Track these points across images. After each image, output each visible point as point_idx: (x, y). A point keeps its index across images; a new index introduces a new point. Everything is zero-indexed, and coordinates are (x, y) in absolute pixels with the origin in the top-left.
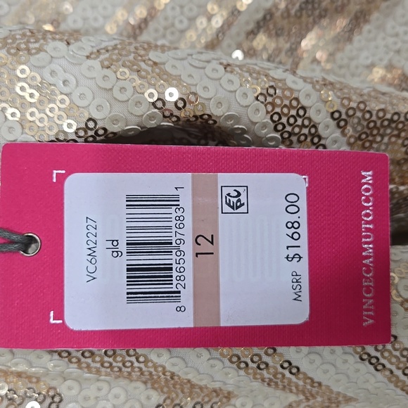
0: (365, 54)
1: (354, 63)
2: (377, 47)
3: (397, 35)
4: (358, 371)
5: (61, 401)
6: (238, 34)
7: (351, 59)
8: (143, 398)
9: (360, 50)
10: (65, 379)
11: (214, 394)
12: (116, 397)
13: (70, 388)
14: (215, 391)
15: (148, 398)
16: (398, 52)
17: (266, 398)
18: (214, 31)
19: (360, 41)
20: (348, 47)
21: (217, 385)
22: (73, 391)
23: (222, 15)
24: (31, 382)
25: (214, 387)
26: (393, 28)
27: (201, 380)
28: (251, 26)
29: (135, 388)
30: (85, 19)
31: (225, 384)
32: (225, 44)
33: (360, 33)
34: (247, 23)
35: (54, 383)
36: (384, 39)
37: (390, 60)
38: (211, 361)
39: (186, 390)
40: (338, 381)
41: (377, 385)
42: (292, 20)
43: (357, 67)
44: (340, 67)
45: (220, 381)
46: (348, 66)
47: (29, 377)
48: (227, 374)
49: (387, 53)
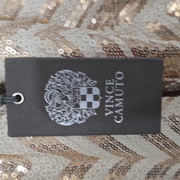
0: (146, 17)
1: (141, 22)
2: (150, 14)
3: (158, 9)
4: (145, 144)
5: (32, 165)
6: (94, 12)
7: (140, 20)
8: (63, 162)
9: (143, 15)
10: (33, 157)
11: (91, 159)
12: (53, 162)
13: (35, 160)
14: (91, 157)
15: (66, 162)
16: (159, 16)
17: (112, 159)
18: (84, 10)
19: (143, 12)
20: (139, 15)
21: (92, 155)
22: (36, 161)
23: (87, 4)
24: (19, 158)
25: (91, 156)
26: (157, 6)
27: (86, 153)
28: (99, 8)
29: (60, 158)
30: (30, 8)
31: (95, 154)
32: (88, 16)
33: (143, 9)
34: (97, 7)
35: (28, 158)
36: (153, 11)
37: (156, 20)
38: (90, 145)
39: (80, 158)
40: (138, 149)
41: (153, 149)
42: (115, 4)
43: (143, 23)
44: (136, 23)
45: (93, 153)
46: (139, 23)
47: (18, 157)
48: (96, 149)
49: (155, 16)
